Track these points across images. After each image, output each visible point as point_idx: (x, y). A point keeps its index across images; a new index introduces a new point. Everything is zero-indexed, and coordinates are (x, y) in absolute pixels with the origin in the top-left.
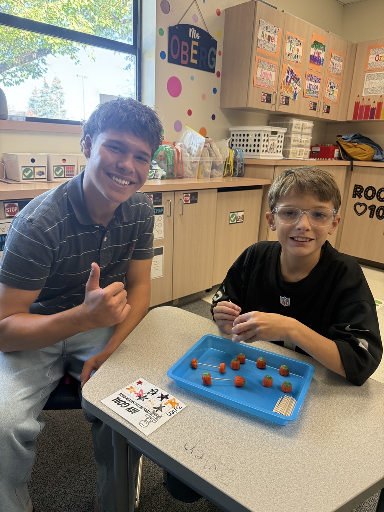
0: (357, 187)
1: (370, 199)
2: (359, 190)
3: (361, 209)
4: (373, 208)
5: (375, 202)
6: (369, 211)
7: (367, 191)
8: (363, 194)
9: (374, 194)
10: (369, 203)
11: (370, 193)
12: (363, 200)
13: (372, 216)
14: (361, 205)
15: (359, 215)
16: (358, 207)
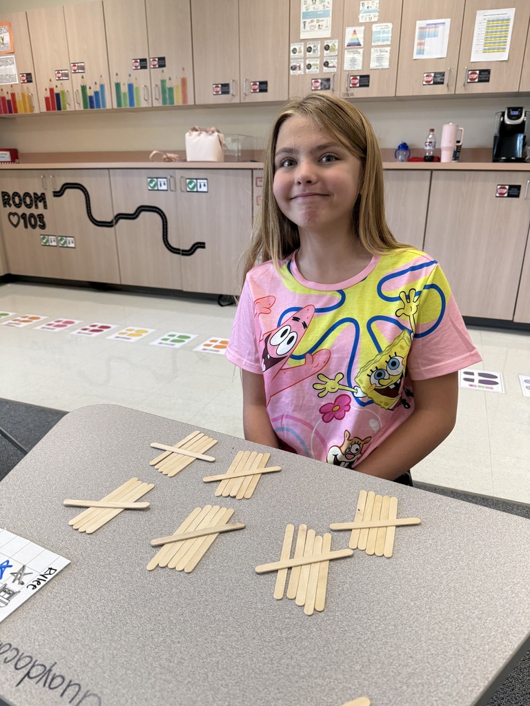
0: (4, 194)
1: (19, 207)
2: (6, 197)
3: (15, 219)
4: (24, 216)
5: (23, 210)
6: (22, 221)
7: (13, 198)
8: (11, 202)
9: (20, 200)
10: (20, 212)
11: (17, 200)
12: (13, 209)
13: (26, 227)
14: (13, 214)
15: (16, 226)
16: (11, 217)
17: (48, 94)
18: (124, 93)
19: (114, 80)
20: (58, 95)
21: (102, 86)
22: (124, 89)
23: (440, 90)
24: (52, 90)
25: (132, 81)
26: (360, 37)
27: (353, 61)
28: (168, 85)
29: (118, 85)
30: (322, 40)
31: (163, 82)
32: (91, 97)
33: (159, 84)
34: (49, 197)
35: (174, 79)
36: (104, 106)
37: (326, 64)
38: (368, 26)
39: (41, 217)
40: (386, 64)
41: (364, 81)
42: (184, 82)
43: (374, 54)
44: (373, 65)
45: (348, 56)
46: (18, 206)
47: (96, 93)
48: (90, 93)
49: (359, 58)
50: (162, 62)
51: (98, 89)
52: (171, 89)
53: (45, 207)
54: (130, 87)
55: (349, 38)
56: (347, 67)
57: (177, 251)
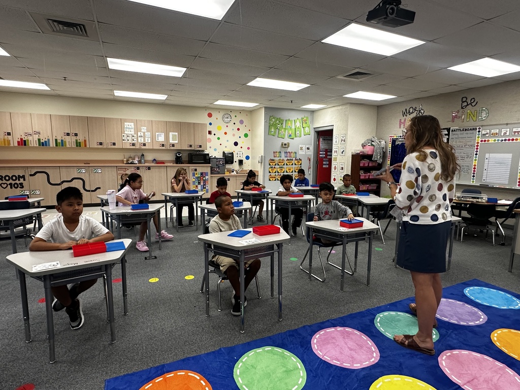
3: (4, 186)
4: (11, 184)
5: (11, 181)
6: (9, 186)
7: (5, 178)
8: (3, 179)
9: (9, 178)
10: (8, 182)
11: (7, 178)
12: (4, 181)
13: (11, 188)
14: (4, 184)
15: (4, 188)
16: (2, 185)
17: (20, 140)
18: (59, 143)
19: (55, 138)
20: (25, 141)
21: (49, 140)
22: (59, 141)
23: (163, 148)
24: (21, 139)
25: (63, 139)
26: (142, 134)
27: (141, 140)
28: (79, 141)
29: (56, 140)
30: (132, 134)
31: (76, 140)
32: (42, 143)
33: (75, 141)
34: (27, 177)
35: (81, 140)
36: (49, 145)
37: (133, 140)
38: (144, 133)
39: (21, 184)
40: (149, 141)
41: (144, 145)
42: (85, 141)
43: (146, 139)
44: (146, 141)
45: (139, 139)
47: (45, 141)
48: (42, 141)
49: (142, 139)
50: (76, 135)
51: (47, 140)
52: (80, 143)
53: (24, 180)
54: (62, 141)
55: (139, 135)
56: (139, 141)
57: (89, 191)
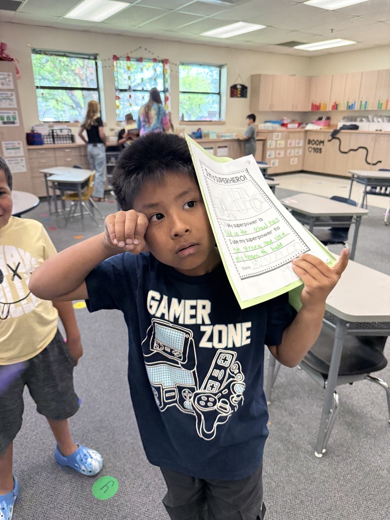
2: (309, 141)
3: (310, 149)
4: (314, 149)
5: (315, 146)
6: (313, 151)
8: (310, 143)
10: (313, 146)
11: (313, 142)
12: (311, 145)
15: (310, 152)
17: (333, 104)
18: (363, 105)
19: (360, 100)
20: (337, 105)
21: (355, 102)
22: (363, 103)
24: (335, 103)
25: (367, 100)
28: (381, 102)
29: (361, 102)
32: (350, 106)
33: (378, 101)
34: (326, 142)
35: (383, 100)
36: (354, 109)
39: (321, 149)
42: (387, 101)
46: (313, 144)
47: (352, 105)
48: (350, 104)
51: (353, 103)
52: (382, 104)
53: (323, 145)
54: (366, 102)
57: (369, 164)
